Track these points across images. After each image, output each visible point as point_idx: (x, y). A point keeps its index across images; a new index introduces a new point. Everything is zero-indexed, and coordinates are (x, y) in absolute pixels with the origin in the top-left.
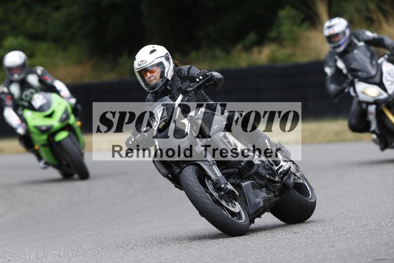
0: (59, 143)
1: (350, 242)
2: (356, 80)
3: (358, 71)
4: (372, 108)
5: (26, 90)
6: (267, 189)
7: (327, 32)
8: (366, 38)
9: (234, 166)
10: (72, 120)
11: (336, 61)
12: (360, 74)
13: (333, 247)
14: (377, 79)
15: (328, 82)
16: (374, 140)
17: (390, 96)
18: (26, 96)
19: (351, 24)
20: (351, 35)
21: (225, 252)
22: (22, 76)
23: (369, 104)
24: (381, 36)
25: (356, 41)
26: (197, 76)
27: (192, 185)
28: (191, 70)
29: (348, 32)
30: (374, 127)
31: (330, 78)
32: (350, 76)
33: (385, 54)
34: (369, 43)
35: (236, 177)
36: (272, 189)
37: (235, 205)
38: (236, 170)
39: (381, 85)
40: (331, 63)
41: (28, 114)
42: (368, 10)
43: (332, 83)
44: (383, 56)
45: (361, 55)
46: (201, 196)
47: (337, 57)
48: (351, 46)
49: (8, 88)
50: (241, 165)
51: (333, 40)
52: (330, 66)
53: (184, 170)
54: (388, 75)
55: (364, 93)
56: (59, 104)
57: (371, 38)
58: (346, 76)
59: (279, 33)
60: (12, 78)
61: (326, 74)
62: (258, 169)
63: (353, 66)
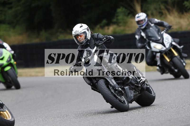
0: (7, 72)
1: (152, 120)
2: (151, 41)
3: (152, 37)
4: (158, 55)
6: (135, 90)
7: (137, 19)
8: (155, 22)
9: (121, 79)
10: (12, 61)
11: (141, 33)
12: (153, 38)
13: (144, 122)
14: (161, 41)
15: (137, 42)
16: (158, 70)
17: (167, 49)
19: (147, 16)
20: (148, 21)
21: (92, 124)
23: (157, 52)
24: (162, 21)
25: (150, 23)
27: (103, 88)
28: (99, 36)
29: (147, 19)
30: (159, 63)
31: (138, 40)
32: (147, 40)
33: (164, 30)
34: (157, 24)
36: (137, 90)
38: (122, 81)
39: (163, 44)
40: (138, 34)
42: (160, 9)
43: (139, 43)
44: (163, 30)
45: (153, 30)
46: (108, 93)
47: (141, 31)
48: (148, 26)
50: (124, 79)
51: (140, 23)
52: (138, 35)
53: (99, 81)
54: (166, 39)
55: (154, 47)
56: (6, 54)
57: (157, 22)
58: (145, 40)
59: (117, 19)
61: (136, 38)
62: (131, 81)
63: (149, 35)
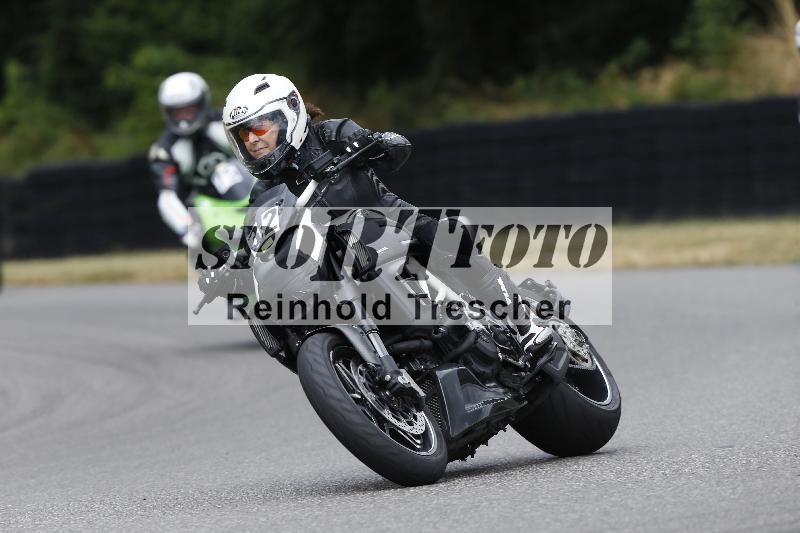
5: (206, 155)
6: (500, 383)
9: (423, 335)
18: (206, 167)
22: (196, 125)
26: (347, 141)
28: (344, 130)
35: (428, 357)
36: (511, 384)
37: (415, 417)
38: (427, 343)
41: (205, 205)
49: (169, 151)
50: (438, 332)
59: (695, 40)
60: (175, 130)
62: (475, 342)
